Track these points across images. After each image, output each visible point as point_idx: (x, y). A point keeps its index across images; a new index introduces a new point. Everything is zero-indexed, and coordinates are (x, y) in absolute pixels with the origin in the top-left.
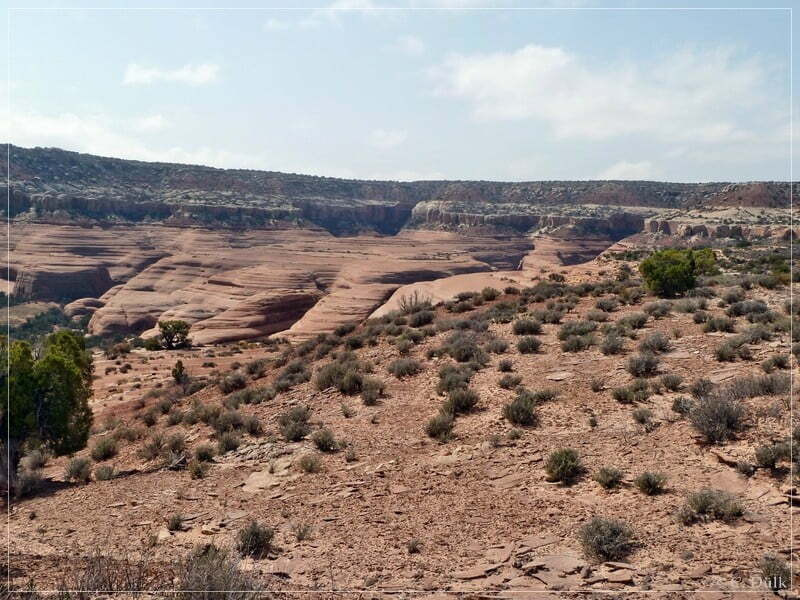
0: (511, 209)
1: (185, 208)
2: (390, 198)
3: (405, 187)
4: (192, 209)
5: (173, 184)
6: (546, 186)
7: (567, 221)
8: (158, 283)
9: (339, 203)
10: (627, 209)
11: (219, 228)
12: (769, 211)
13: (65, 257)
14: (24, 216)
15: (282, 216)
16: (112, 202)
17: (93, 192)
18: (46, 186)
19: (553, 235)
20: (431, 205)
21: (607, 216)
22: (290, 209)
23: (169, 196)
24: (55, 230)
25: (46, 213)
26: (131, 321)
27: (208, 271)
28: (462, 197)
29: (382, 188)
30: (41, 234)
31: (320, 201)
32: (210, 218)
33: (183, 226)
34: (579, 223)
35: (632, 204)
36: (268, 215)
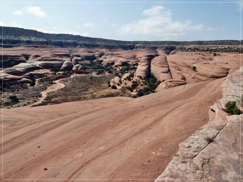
0: (152, 45)
1: (102, 45)
2: (131, 44)
3: (134, 42)
4: (103, 46)
5: (98, 41)
7: (163, 47)
8: (107, 57)
9: (124, 44)
10: (172, 45)
11: (108, 49)
12: (200, 45)
13: (88, 53)
14: (77, 47)
15: (117, 46)
16: (90, 44)
17: (87, 43)
18: (80, 42)
19: (161, 50)
20: (139, 45)
21: (169, 47)
22: (118, 45)
23: (98, 43)
24: (84, 49)
25: (82, 46)
26: (110, 63)
27: (115, 55)
28: (144, 44)
29: (129, 42)
30: (82, 49)
31: (121, 44)
32: (107, 47)
33: (102, 48)
34: (165, 48)
35: (173, 45)
36: (115, 46)
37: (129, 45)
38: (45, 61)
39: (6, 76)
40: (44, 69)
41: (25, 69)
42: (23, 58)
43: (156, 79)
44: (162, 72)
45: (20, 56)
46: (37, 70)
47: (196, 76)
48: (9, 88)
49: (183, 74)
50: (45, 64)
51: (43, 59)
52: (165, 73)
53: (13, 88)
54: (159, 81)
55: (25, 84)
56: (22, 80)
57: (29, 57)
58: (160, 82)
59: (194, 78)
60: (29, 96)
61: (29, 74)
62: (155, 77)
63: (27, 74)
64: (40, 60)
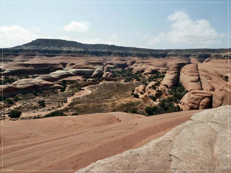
0: (184, 53)
1: (134, 54)
2: (163, 52)
3: (166, 50)
4: (136, 54)
5: (131, 50)
6: (190, 50)
7: (196, 55)
8: (138, 65)
9: (156, 53)
10: (207, 53)
11: (139, 57)
13: (120, 61)
14: (111, 55)
15: (149, 55)
16: (124, 53)
17: (120, 52)
18: (114, 51)
20: (171, 53)
21: (203, 54)
22: (150, 54)
23: (131, 52)
24: (117, 57)
25: (115, 55)
26: (140, 70)
27: (146, 63)
28: (176, 52)
30: (115, 58)
31: (153, 52)
32: (139, 55)
33: (135, 57)
34: (199, 55)
35: (207, 52)
36: (146, 55)
37: (161, 54)
38: (79, 68)
39: (41, 82)
40: (76, 76)
41: (60, 76)
42: (61, 66)
43: (184, 88)
44: (191, 81)
45: (58, 64)
46: (70, 76)
47: (225, 88)
48: (41, 93)
49: (213, 84)
50: (79, 71)
51: (77, 67)
52: (194, 82)
53: (45, 93)
54: (187, 90)
55: (56, 89)
56: (54, 86)
57: (66, 65)
58: (187, 92)
59: (222, 90)
60: (56, 101)
61: (62, 80)
62: (182, 85)
63: (61, 80)
64: (74, 68)
